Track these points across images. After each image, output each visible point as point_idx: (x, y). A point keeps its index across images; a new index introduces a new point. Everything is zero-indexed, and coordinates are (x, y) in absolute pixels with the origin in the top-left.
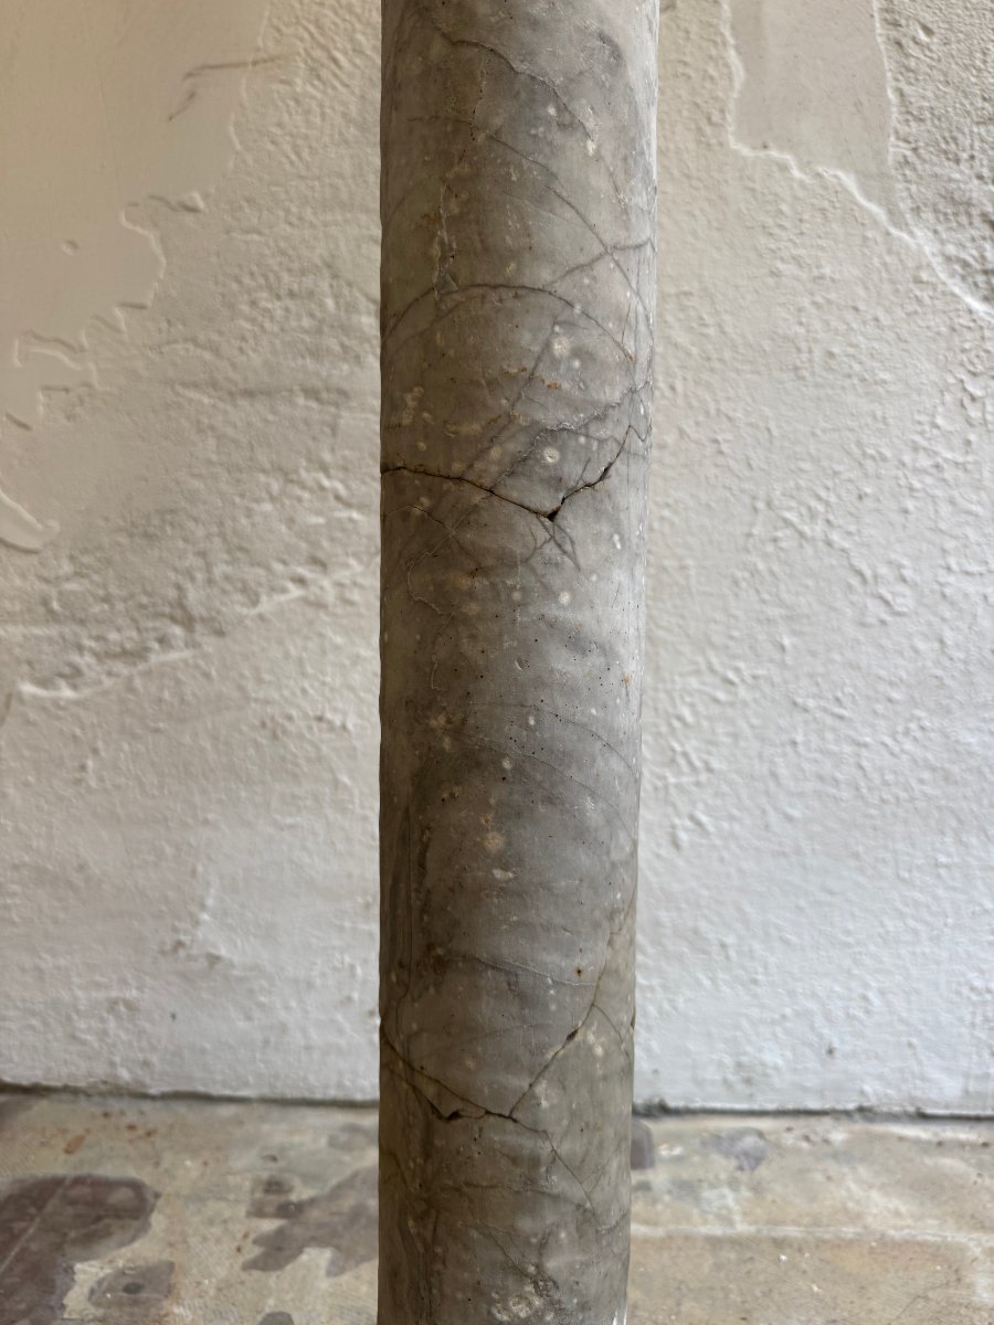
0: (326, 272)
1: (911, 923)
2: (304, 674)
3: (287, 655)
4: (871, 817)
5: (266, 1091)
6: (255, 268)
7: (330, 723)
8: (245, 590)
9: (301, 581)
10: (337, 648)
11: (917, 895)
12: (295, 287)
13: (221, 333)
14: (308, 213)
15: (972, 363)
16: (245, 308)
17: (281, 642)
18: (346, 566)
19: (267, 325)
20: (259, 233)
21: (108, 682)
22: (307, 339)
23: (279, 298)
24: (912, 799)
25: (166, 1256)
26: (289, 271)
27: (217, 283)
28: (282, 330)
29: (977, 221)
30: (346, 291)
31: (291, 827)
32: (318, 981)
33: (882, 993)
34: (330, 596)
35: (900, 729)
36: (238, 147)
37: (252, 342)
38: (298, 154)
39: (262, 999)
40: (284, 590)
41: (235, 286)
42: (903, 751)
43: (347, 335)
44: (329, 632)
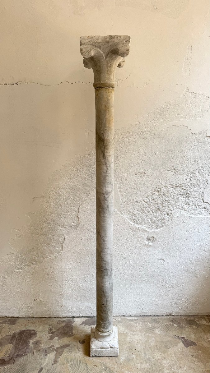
2: (51, 267)
8: (43, 257)
9: (50, 256)
10: (55, 264)
13: (39, 228)
17: (48, 264)
19: (45, 227)
21: (26, 269)
22: (50, 228)
25: (39, 339)
29: (132, 213)
30: (55, 223)
32: (54, 303)
33: (125, 302)
37: (43, 229)
41: (40, 222)
44: (54, 262)
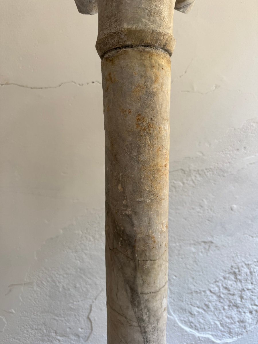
0: (43, 325)
6: (27, 324)
12: (37, 328)
13: (20, 337)
14: (39, 314)
15: (187, 341)
16: (26, 332)
19: (31, 335)
20: (28, 317)
22: (40, 337)
23: (33, 330)
26: (35, 325)
27: (19, 327)
28: (34, 336)
29: (187, 312)
30: (48, 328)
36: (22, 300)
37: (27, 339)
38: (35, 302)
41: (23, 328)
43: (49, 337)
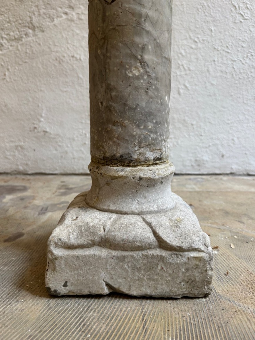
1: (247, 117)
2: (68, 43)
3: (62, 36)
4: (236, 84)
5: (62, 172)
7: (76, 58)
8: (50, 17)
9: (66, 13)
10: (77, 34)
11: (249, 108)
17: (61, 33)
18: (80, 8)
21: (11, 48)
24: (248, 78)
25: (32, 194)
31: (65, 92)
32: (76, 139)
33: (238, 138)
34: (75, 18)
35: (245, 56)
39: (60, 144)
40: (61, 17)
42: (246, 63)
44: (75, 29)
